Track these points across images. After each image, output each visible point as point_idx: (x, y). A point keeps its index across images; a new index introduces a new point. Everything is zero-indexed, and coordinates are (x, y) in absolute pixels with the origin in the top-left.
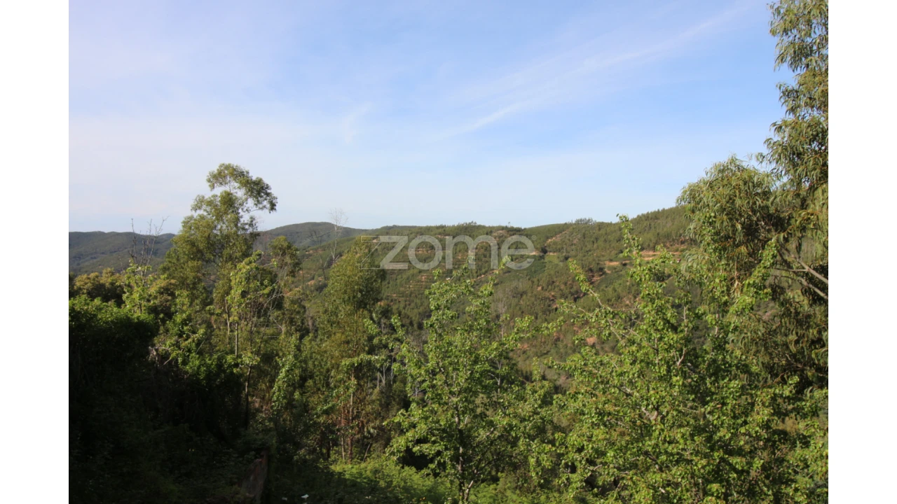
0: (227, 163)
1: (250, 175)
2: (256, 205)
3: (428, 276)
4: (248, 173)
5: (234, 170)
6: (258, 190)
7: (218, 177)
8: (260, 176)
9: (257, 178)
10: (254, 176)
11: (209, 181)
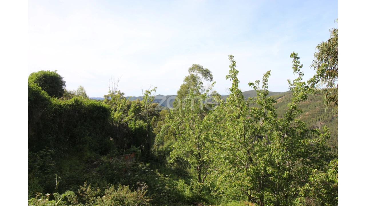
0: (195, 64)
1: (203, 68)
2: (205, 79)
3: (309, 113)
4: (203, 67)
5: (198, 66)
6: (206, 73)
7: (192, 69)
8: (207, 68)
9: (206, 69)
10: (205, 68)
11: (189, 71)
